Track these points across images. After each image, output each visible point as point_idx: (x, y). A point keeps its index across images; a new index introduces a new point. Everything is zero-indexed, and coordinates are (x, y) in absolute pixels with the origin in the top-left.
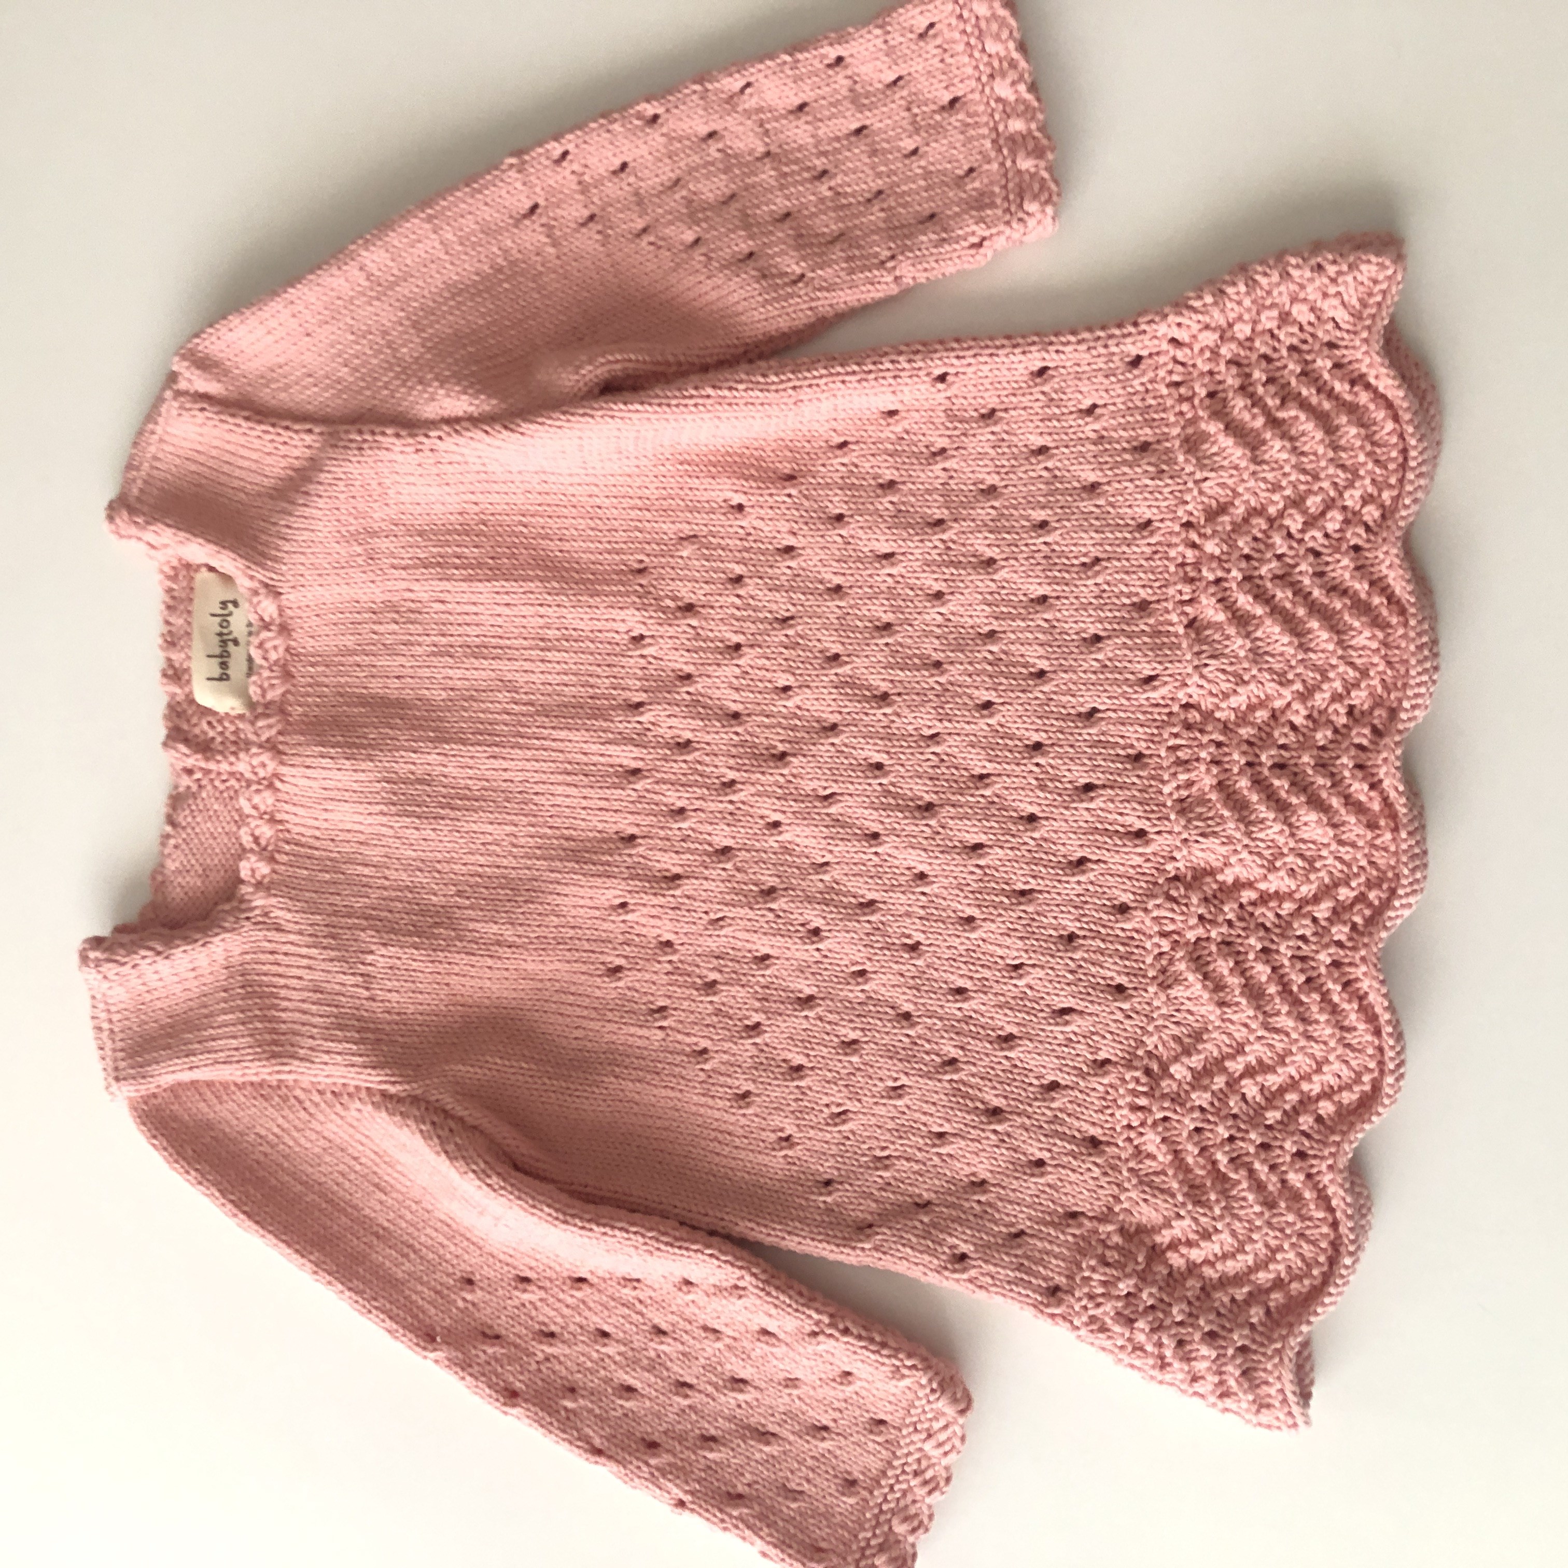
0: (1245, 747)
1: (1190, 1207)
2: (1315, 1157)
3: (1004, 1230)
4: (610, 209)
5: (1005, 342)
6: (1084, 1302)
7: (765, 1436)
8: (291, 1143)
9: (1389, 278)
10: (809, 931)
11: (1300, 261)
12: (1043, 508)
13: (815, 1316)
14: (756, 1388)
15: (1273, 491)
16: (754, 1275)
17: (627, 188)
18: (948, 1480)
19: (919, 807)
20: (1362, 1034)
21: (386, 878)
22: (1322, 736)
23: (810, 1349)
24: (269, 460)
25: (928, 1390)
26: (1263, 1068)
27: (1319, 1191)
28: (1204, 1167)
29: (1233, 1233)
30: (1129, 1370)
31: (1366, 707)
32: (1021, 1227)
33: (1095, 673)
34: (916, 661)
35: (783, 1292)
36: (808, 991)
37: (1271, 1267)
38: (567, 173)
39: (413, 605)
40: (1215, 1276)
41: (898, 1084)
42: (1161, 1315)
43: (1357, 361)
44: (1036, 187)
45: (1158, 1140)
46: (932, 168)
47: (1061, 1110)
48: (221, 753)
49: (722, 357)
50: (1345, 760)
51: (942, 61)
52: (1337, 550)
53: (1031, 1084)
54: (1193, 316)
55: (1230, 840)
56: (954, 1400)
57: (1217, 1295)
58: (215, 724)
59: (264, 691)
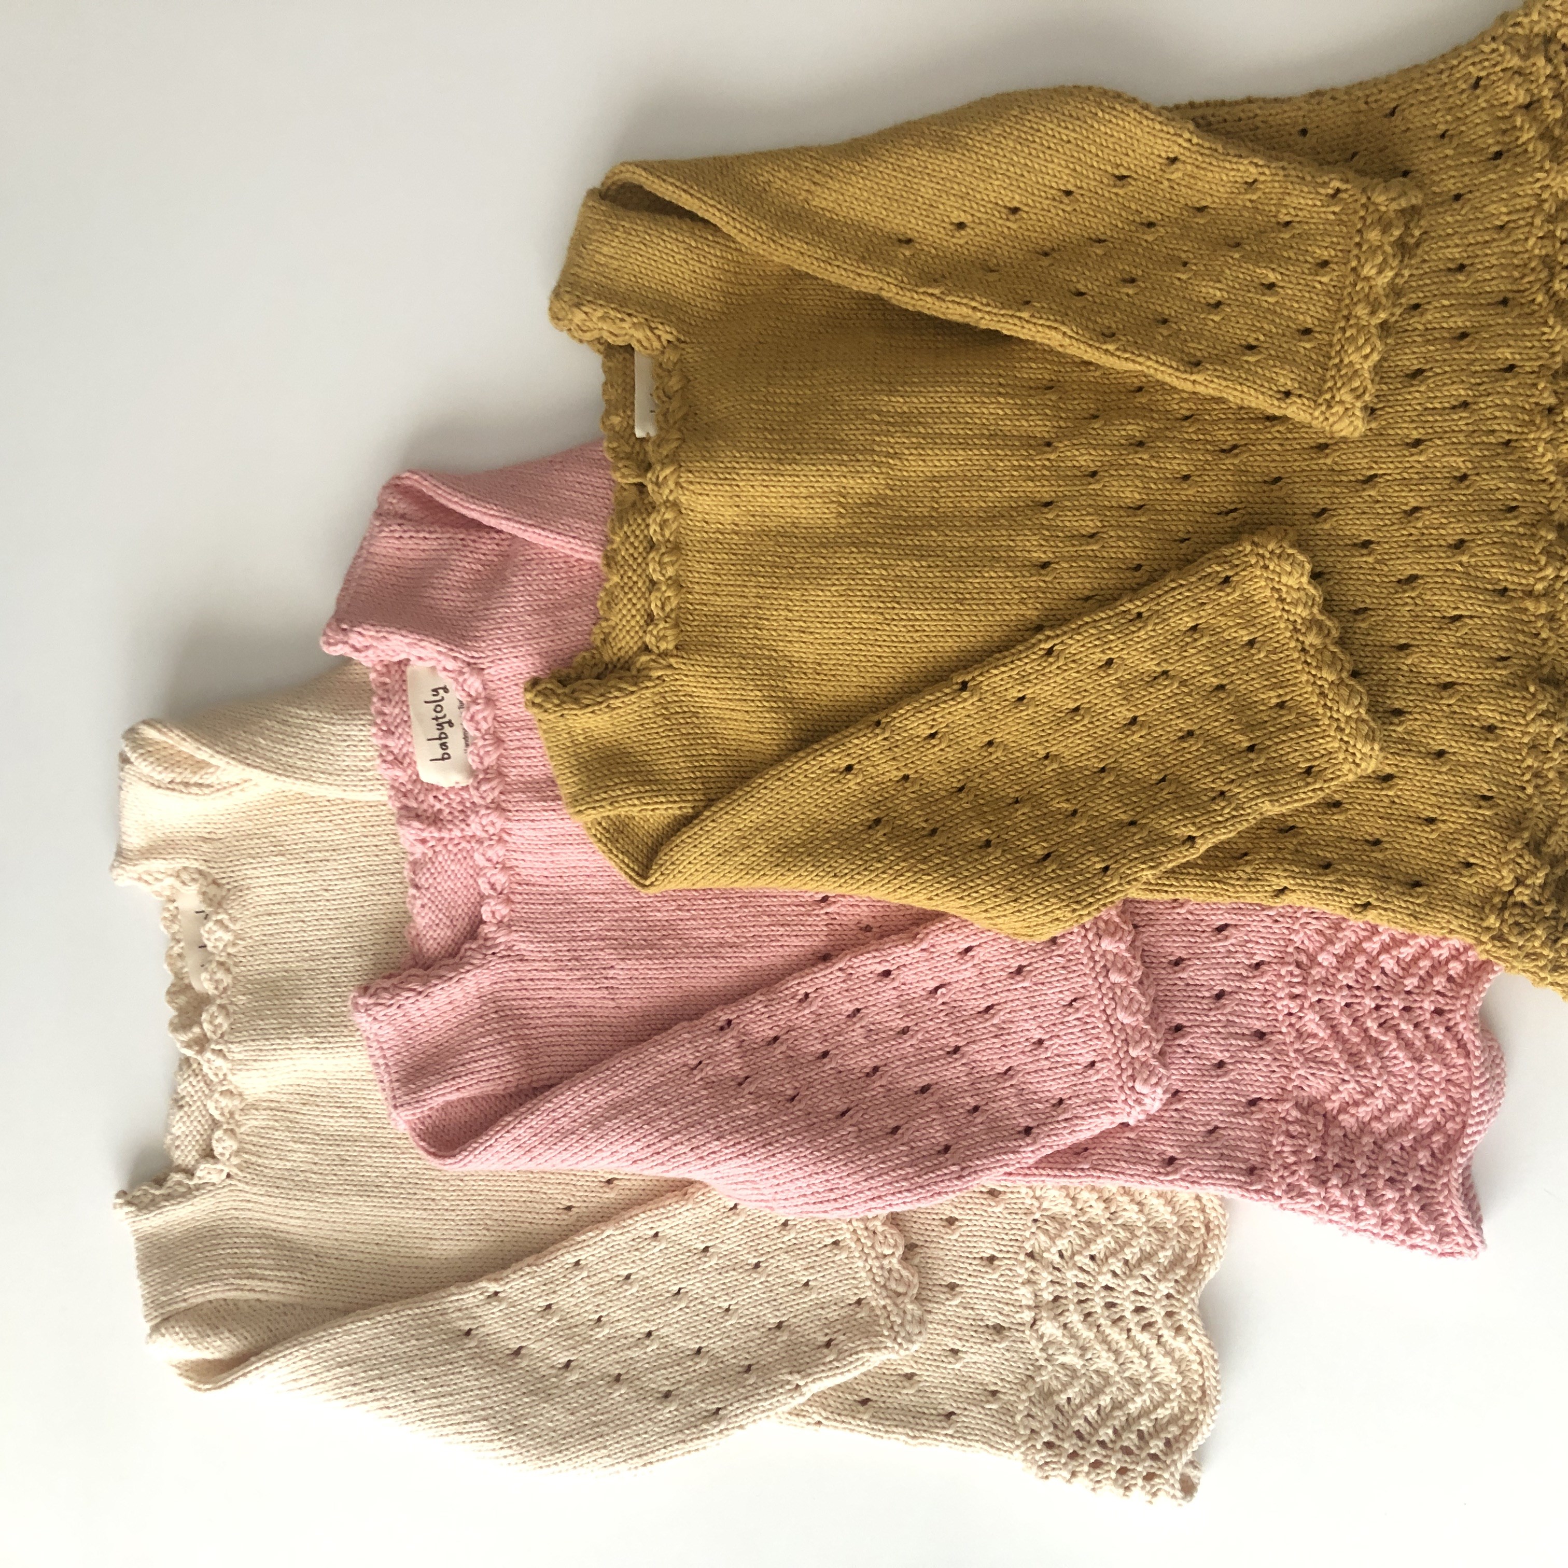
1: (1353, 1072)
6: (1280, 1174)
26: (1397, 943)
28: (1358, 1035)
29: (1392, 1089)
37: (1428, 1112)
40: (1383, 1129)
45: (1317, 1018)
57: (1388, 1146)
58: (441, 797)
59: (481, 758)
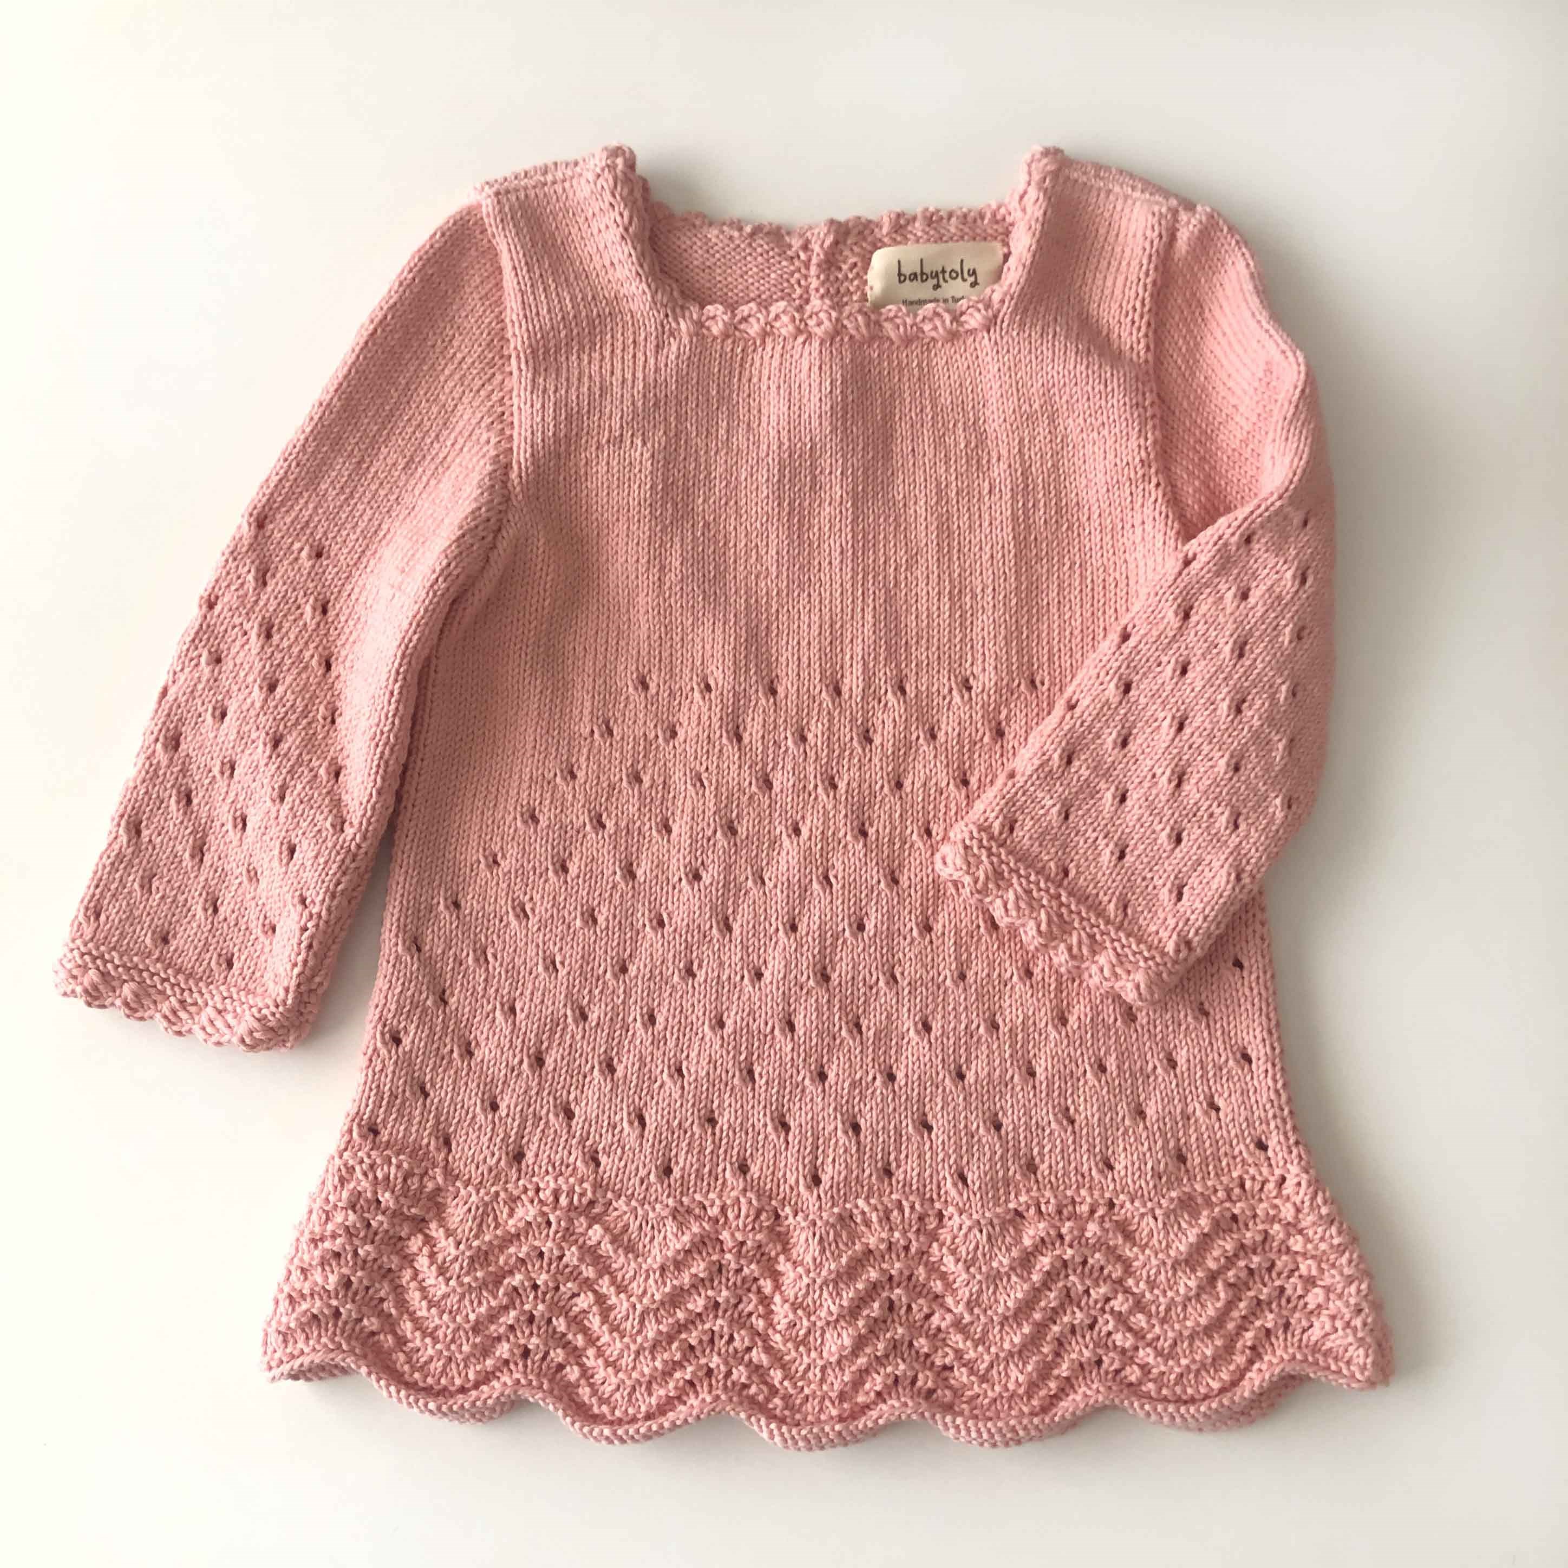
0: (906, 1273)
2: (526, 1366)
3: (428, 1077)
5: (1273, 1022)
7: (199, 852)
8: (447, 372)
9: (1353, 1376)
10: (697, 870)
11: (1364, 1293)
12: (1118, 1067)
15: (1148, 1282)
19: (825, 968)
20: (646, 1402)
21: (716, 453)
22: (922, 1344)
24: (1115, 306)
27: (493, 1373)
30: (306, 1210)
31: (953, 1382)
32: (432, 1094)
33: (966, 1126)
34: (965, 956)
36: (639, 873)
39: (984, 462)
41: (558, 966)
42: (362, 1234)
43: (1274, 1352)
47: (547, 1123)
48: (827, 279)
50: (902, 1367)
52: (1097, 1345)
53: (569, 1093)
54: (1307, 1198)
55: (819, 1266)
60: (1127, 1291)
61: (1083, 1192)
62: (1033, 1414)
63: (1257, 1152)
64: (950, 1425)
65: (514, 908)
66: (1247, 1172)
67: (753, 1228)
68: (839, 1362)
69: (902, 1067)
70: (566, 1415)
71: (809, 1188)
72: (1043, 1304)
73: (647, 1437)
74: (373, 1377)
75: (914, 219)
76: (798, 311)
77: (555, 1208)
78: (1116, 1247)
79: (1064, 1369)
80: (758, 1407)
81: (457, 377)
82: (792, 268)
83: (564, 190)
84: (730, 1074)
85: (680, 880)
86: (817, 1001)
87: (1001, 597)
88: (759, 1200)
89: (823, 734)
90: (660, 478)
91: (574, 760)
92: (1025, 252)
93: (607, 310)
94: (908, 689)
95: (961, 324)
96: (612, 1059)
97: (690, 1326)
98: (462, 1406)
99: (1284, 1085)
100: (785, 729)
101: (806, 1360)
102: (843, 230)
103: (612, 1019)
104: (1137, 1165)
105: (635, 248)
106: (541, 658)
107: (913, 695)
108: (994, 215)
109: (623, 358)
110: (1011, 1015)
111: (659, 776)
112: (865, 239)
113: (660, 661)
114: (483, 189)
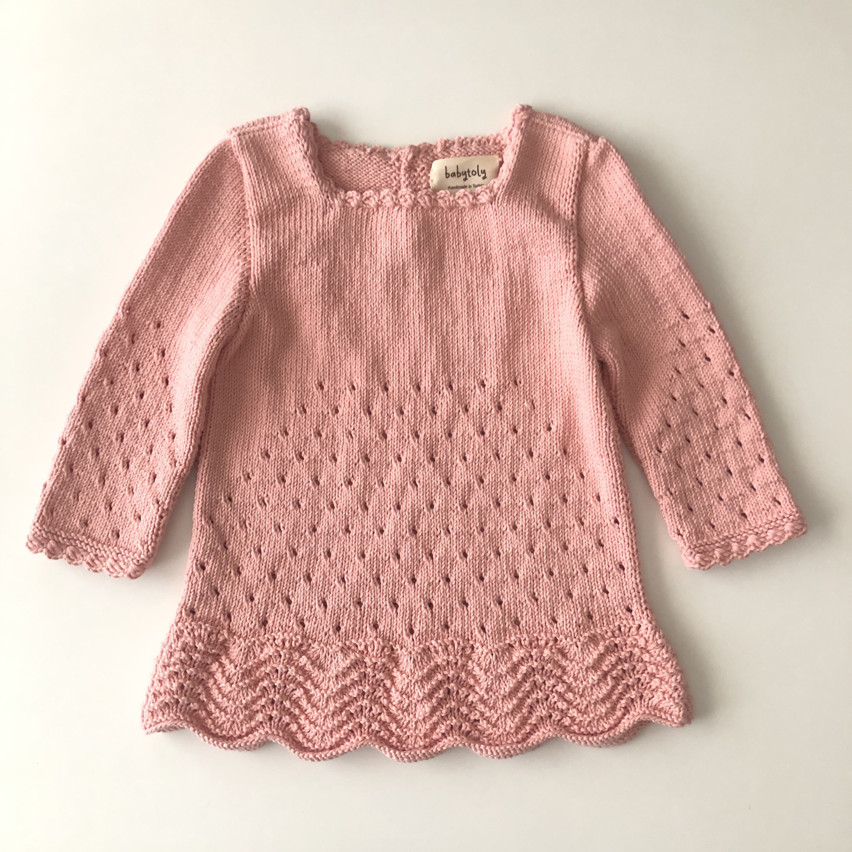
0: (456, 676)
1: (241, 671)
2: (271, 724)
3: (219, 586)
4: (688, 354)
5: (635, 550)
6: (189, 627)
7: (103, 479)
8: (217, 228)
9: (673, 721)
10: (350, 480)
11: (678, 681)
12: (559, 573)
13: (167, 502)
14: (126, 473)
15: (574, 677)
16: (183, 470)
17: (698, 362)
18: (96, 571)
19: (414, 527)
20: (330, 741)
21: (355, 268)
22: (464, 709)
23: (150, 500)
24: (557, 191)
25: (138, 559)
26: (309, 698)
27: (255, 728)
28: (260, 675)
29: (230, 692)
30: (160, 650)
31: (479, 727)
32: (221, 593)
33: (485, 603)
34: (483, 520)
35: (176, 485)
36: (321, 481)
37: (217, 710)
38: (704, 333)
39: (490, 270)
40: (210, 685)
41: (282, 529)
42: (188, 663)
43: (635, 709)
44: (707, 559)
45: (270, 654)
46: (713, 508)
47: (278, 606)
48: (410, 176)
49: (620, 416)
50: (454, 721)
51: (763, 509)
52: (549, 708)
53: (289, 591)
54: (651, 636)
55: (413, 673)
56: (135, 572)
57: (201, 687)
58: (423, 172)
59: (442, 198)
60: (564, 682)
61: (542, 634)
62: (518, 742)
63: (627, 613)
64: (477, 749)
65: (259, 501)
66: (622, 623)
67: (381, 656)
68: (424, 719)
69: (453, 575)
70: (291, 748)
71: (408, 635)
72: (523, 689)
73: (331, 758)
74: (196, 732)
75: (454, 143)
76: (394, 194)
77: (283, 648)
78: (558, 660)
79: (533, 720)
80: (384, 742)
81: (222, 230)
82: (391, 170)
83: (273, 132)
84: (368, 581)
85: (342, 485)
86: (411, 543)
87: (499, 339)
88: (383, 642)
89: (412, 410)
90: (326, 282)
91: (287, 425)
92: (511, 162)
93: (297, 195)
94: (454, 386)
95: (477, 200)
96: (309, 574)
97: (351, 703)
98: (240, 745)
99: (640, 581)
100: (393, 408)
101: (408, 719)
102: (417, 150)
103: (309, 555)
104: (568, 621)
105: (310, 163)
106: (269, 374)
107: (456, 390)
108: (495, 140)
109: (306, 219)
110: (506, 548)
111: (330, 433)
112: (429, 155)
113: (329, 374)
114: (231, 132)
